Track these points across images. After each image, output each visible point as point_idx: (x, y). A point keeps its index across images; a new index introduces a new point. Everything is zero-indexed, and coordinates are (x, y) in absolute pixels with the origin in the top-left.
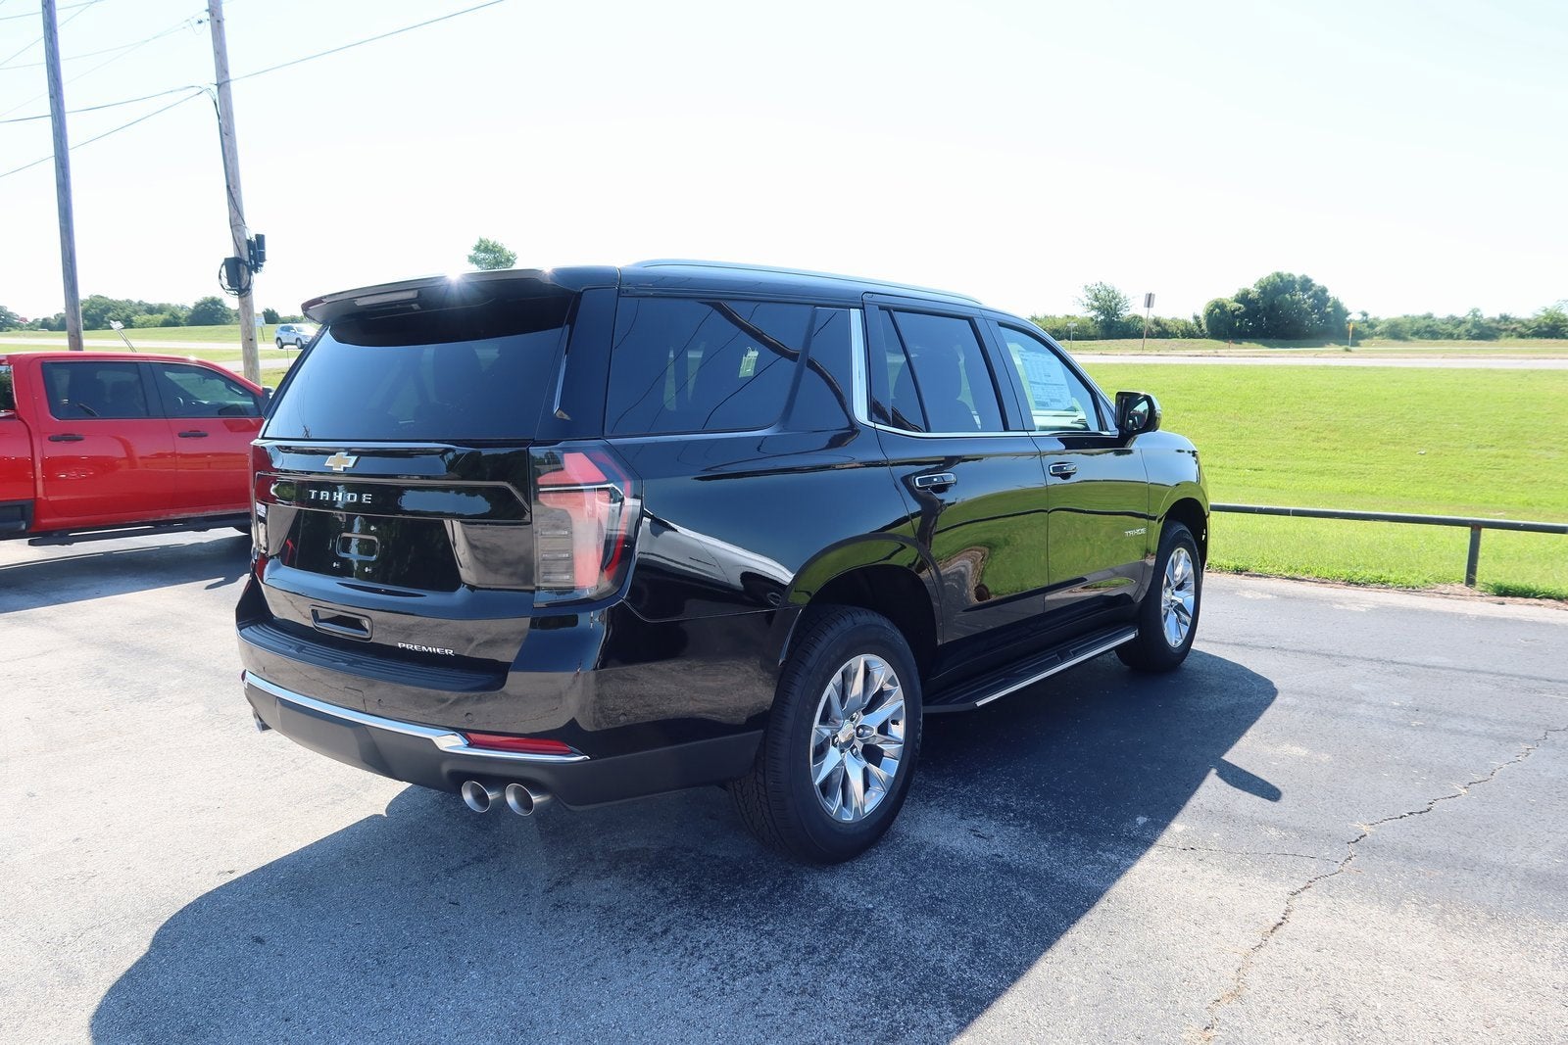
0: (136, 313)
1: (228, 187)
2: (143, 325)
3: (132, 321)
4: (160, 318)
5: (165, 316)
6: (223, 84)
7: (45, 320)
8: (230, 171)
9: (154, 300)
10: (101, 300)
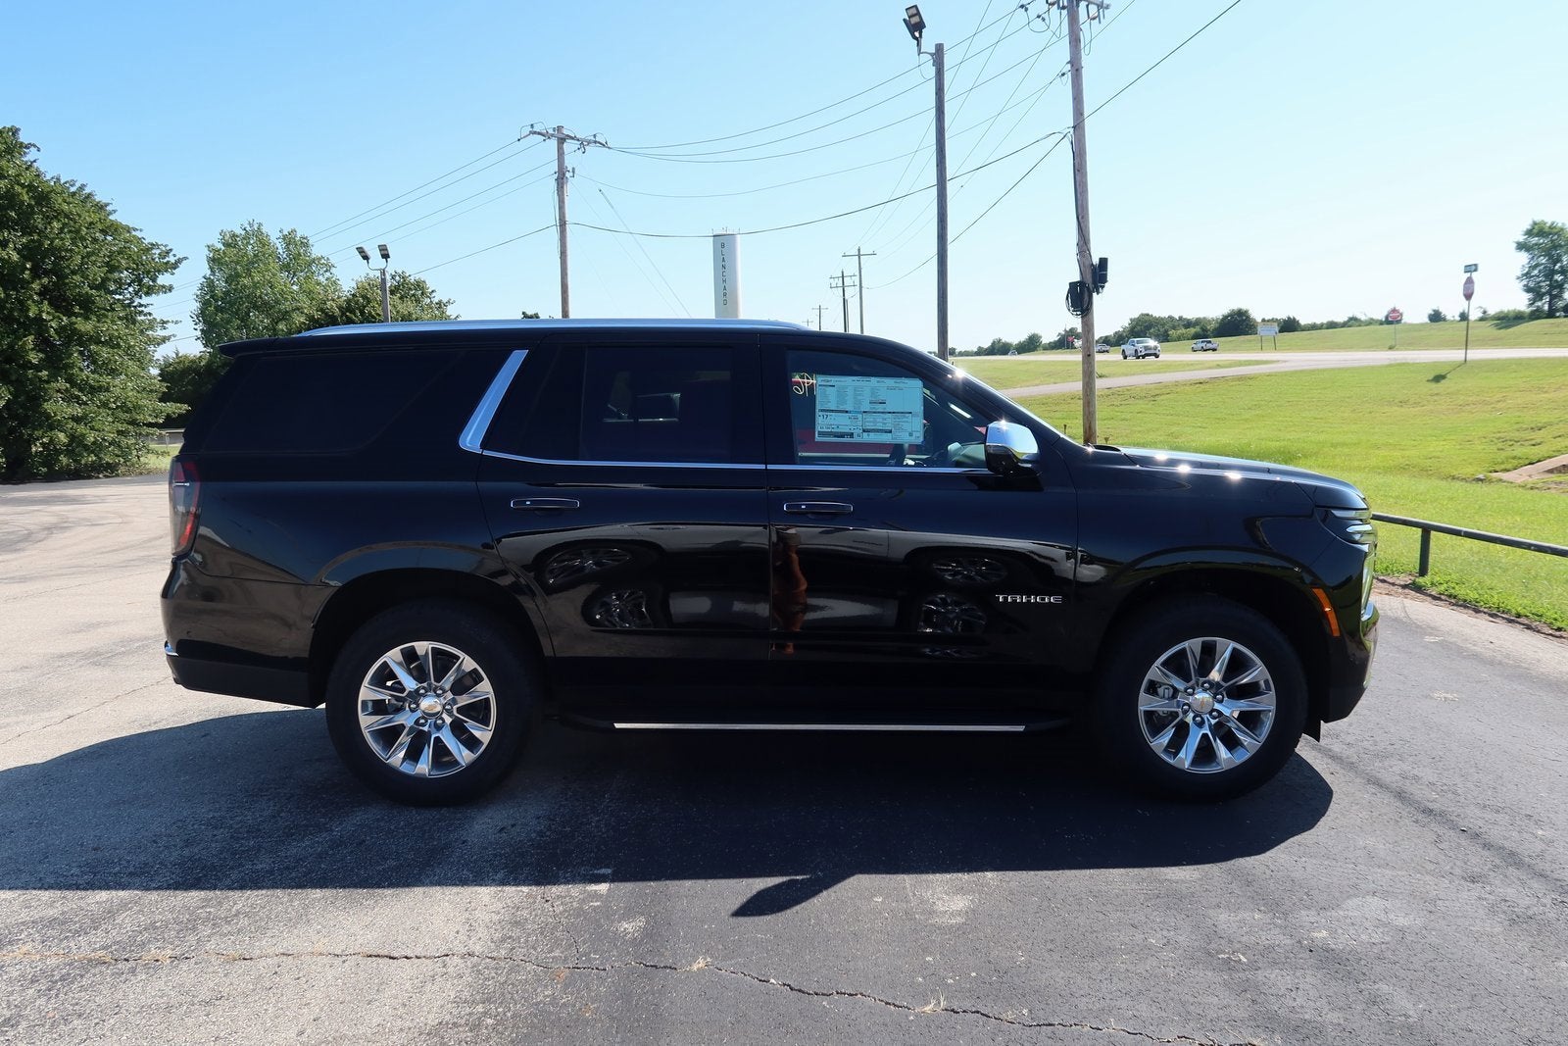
0: (1174, 328)
1: (1078, 218)
2: (1179, 339)
3: (1168, 335)
4: (1192, 331)
5: (1198, 329)
6: (1078, 127)
7: (1106, 337)
8: (1080, 202)
9: (1191, 314)
10: (1146, 318)
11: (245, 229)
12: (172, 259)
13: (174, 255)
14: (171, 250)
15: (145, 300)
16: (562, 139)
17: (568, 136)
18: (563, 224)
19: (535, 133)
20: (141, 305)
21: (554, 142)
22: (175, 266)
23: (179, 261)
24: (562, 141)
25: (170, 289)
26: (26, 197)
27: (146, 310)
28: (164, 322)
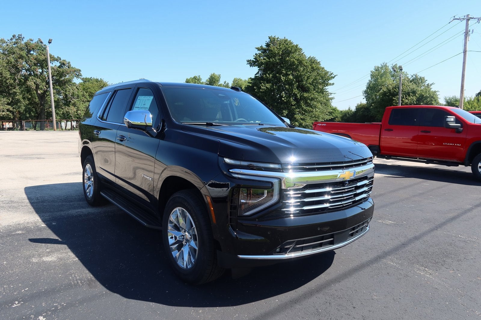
11: (382, 65)
12: (333, 76)
13: (334, 74)
14: (333, 73)
15: (326, 88)
16: (468, 19)
17: (470, 18)
18: (465, 52)
19: (455, 19)
20: (325, 89)
21: (465, 21)
22: (334, 77)
23: (335, 76)
24: (468, 20)
25: (333, 84)
26: (296, 62)
27: (327, 90)
28: (331, 94)
